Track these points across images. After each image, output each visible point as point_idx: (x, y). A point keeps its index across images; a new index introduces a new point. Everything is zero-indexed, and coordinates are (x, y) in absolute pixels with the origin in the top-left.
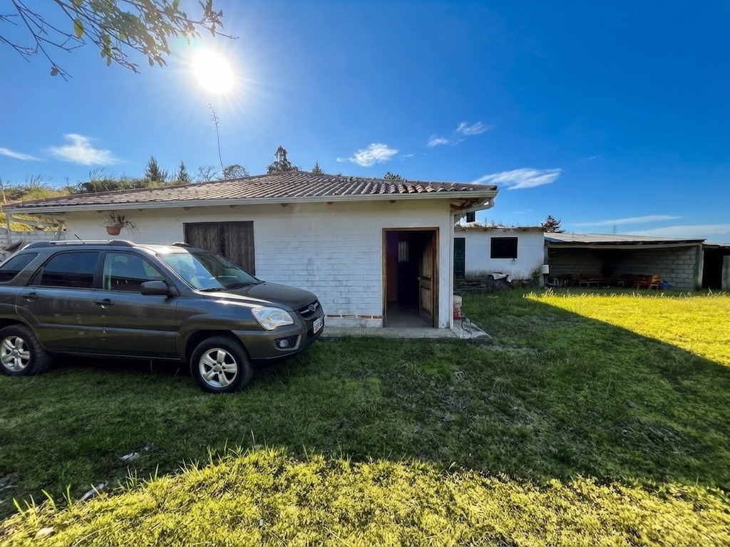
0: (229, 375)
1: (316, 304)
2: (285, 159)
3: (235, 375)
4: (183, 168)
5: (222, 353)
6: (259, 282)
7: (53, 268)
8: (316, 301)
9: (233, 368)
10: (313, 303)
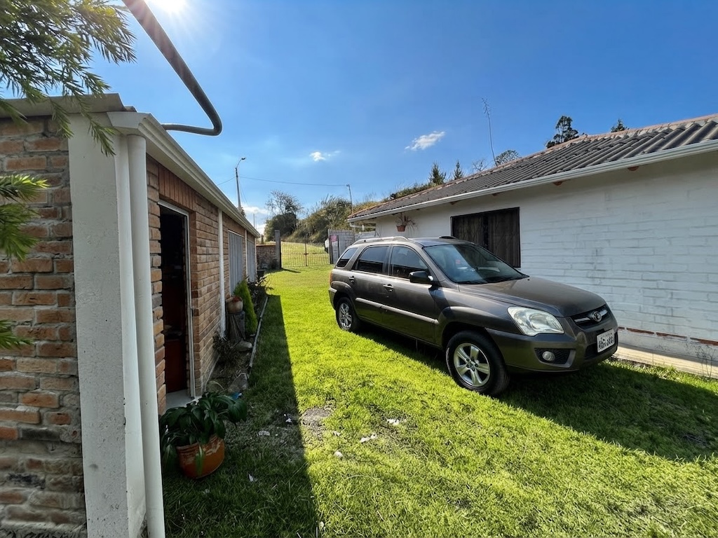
0: (482, 375)
1: (604, 312)
2: (570, 129)
3: (488, 377)
4: (458, 166)
5: (475, 350)
6: (523, 276)
7: (367, 258)
8: (605, 307)
9: (486, 369)
10: (600, 309)
